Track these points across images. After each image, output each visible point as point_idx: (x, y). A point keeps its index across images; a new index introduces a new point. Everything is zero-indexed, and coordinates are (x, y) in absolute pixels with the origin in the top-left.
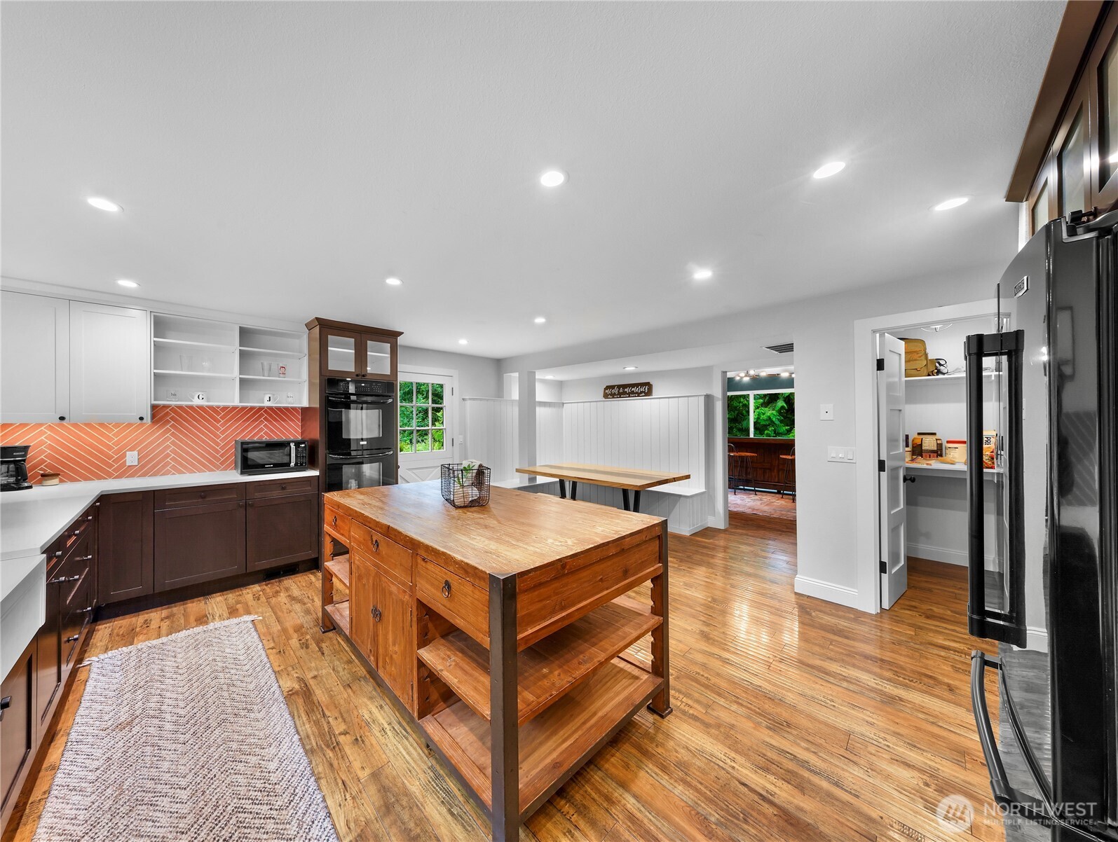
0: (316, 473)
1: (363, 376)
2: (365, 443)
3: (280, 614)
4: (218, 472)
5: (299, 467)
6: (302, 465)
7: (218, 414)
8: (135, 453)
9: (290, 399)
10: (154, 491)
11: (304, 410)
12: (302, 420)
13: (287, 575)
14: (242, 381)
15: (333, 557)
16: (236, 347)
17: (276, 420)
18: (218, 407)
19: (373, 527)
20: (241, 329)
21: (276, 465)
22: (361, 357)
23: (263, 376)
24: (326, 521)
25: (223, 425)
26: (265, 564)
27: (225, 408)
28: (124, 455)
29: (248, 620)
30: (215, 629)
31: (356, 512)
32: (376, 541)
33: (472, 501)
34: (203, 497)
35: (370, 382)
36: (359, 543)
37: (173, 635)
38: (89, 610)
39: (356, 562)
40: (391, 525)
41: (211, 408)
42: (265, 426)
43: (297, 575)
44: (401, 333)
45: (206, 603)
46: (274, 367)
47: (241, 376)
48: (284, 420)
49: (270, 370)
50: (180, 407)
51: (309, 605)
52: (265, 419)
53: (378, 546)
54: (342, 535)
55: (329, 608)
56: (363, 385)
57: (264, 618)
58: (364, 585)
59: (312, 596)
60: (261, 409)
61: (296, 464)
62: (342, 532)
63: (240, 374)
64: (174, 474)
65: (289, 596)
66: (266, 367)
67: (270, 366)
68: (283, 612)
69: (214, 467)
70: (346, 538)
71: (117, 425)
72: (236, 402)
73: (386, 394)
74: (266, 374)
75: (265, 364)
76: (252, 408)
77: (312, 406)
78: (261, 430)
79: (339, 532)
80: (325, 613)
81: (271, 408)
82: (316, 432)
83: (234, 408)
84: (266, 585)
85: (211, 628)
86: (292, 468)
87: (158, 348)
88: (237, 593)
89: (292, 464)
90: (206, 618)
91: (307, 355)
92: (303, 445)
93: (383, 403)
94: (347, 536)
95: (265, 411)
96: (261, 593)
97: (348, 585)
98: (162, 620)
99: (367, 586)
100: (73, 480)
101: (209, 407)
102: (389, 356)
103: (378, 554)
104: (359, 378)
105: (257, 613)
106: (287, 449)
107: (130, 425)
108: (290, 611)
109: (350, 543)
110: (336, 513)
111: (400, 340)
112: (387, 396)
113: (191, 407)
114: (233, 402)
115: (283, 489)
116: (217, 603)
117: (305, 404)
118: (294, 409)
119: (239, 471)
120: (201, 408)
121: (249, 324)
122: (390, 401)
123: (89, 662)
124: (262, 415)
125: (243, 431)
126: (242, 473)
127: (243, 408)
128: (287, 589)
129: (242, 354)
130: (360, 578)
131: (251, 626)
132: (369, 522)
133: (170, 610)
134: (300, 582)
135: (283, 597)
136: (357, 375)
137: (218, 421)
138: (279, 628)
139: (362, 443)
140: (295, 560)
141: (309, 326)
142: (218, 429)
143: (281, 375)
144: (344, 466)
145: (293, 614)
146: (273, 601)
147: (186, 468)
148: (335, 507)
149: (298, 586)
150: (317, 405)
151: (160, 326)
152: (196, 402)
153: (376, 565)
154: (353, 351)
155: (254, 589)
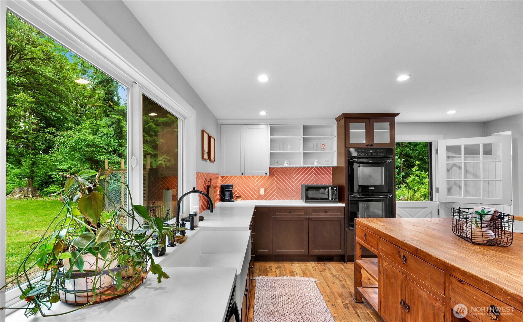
0: (343, 205)
1: (371, 145)
2: (373, 188)
3: (328, 282)
4: (294, 200)
5: (333, 201)
6: (335, 200)
7: (293, 171)
8: (263, 189)
9: (327, 162)
10: (272, 207)
11: (334, 168)
12: (333, 174)
13: (328, 261)
14: (304, 153)
15: (361, 258)
16: (301, 137)
17: (319, 174)
18: (293, 168)
19: (400, 246)
20: (304, 126)
21: (322, 199)
22: (370, 134)
23: (314, 150)
24: (357, 235)
25: (295, 177)
26: (317, 252)
27: (296, 168)
28: (260, 190)
29: (313, 281)
30: (299, 280)
31: (384, 233)
32: (404, 257)
33: (489, 241)
34: (290, 212)
35: (376, 149)
36: (387, 254)
37: (282, 277)
38: (254, 256)
39: (384, 266)
40: (419, 248)
41: (291, 168)
42: (314, 177)
43: (333, 262)
44: (397, 114)
45: (292, 265)
46: (319, 145)
47: (304, 151)
48: (323, 174)
49: (317, 147)
50: (279, 168)
51: (344, 282)
52: (315, 173)
53: (406, 260)
54: (371, 246)
55: (360, 289)
56: (371, 151)
57: (320, 282)
58: (392, 283)
59: (344, 277)
60: (312, 168)
61: (332, 199)
62: (371, 244)
63: (304, 150)
64: (276, 200)
65: (331, 273)
66: (315, 146)
67: (317, 145)
68: (330, 282)
69: (292, 197)
70: (375, 249)
71: (257, 177)
72: (302, 165)
73: (387, 156)
74: (315, 149)
75: (315, 143)
76: (308, 168)
77: (340, 165)
78: (313, 179)
79: (368, 244)
80: (357, 291)
81: (317, 168)
82: (342, 181)
83: (300, 168)
84: (318, 264)
85: (297, 279)
86: (330, 201)
87: (272, 141)
88: (305, 264)
89: (330, 199)
90: (293, 273)
91: (336, 136)
92: (335, 188)
93: (385, 162)
94: (376, 247)
95: (314, 169)
96: (316, 267)
97: (377, 279)
98: (276, 268)
99: (395, 285)
100: (245, 200)
101: (289, 168)
102: (388, 130)
103: (407, 266)
104: (369, 147)
105: (316, 278)
106: (327, 190)
107: (261, 176)
108: (334, 283)
109: (379, 252)
110: (366, 231)
111: (397, 119)
112: (388, 158)
113: (283, 168)
114: (300, 165)
115: (326, 212)
116: (297, 266)
117: (335, 164)
118: (328, 167)
119: (304, 200)
120: (286, 168)
121: (307, 123)
122: (389, 161)
123: (255, 279)
124: (313, 171)
125: (304, 179)
126: (306, 202)
127: (304, 168)
128: (329, 269)
129: (305, 140)
130: (388, 277)
131: (315, 284)
132: (397, 242)
133: (278, 264)
134: (335, 267)
135: (327, 273)
136: (367, 146)
137: (293, 175)
138: (330, 291)
139: (371, 188)
140: (332, 254)
141: (338, 119)
142: (293, 179)
143: (322, 149)
144: (359, 202)
145: (335, 284)
146: (323, 273)
147: (281, 197)
148: (365, 228)
149: (335, 269)
150: (343, 165)
151: (273, 130)
152: (285, 165)
153: (403, 272)
154: (364, 131)
155: (312, 264)
